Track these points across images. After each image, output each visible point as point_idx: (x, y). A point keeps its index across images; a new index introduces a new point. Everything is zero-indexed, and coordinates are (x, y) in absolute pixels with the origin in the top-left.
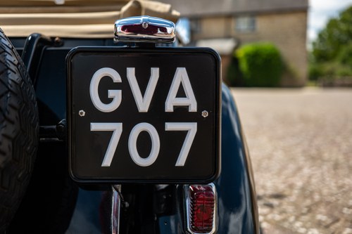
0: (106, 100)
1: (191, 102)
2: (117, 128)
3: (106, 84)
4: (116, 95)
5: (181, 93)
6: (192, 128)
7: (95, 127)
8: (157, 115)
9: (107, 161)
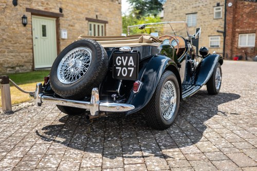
0: (119, 63)
1: (133, 64)
2: (120, 68)
3: (119, 60)
5: (131, 62)
6: (133, 69)
7: (117, 68)
8: (127, 66)
9: (118, 75)
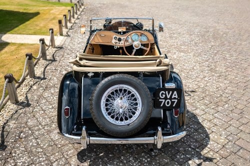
0: (162, 96)
1: (177, 97)
2: (164, 100)
3: (162, 94)
4: (164, 96)
5: (175, 95)
6: (176, 100)
7: (160, 100)
8: (171, 98)
9: (162, 105)
